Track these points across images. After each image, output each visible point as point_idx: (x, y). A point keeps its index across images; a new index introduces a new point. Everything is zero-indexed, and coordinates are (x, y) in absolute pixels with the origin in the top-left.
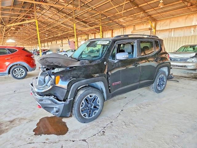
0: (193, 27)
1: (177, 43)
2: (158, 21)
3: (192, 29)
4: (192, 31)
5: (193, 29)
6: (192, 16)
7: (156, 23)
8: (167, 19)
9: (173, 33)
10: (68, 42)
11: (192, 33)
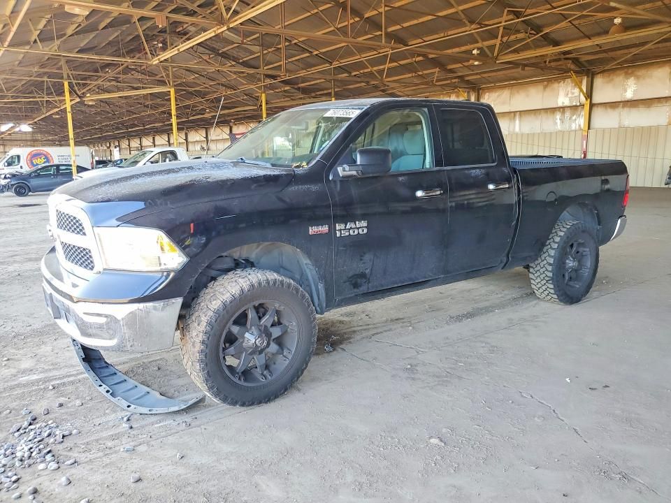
0: (559, 111)
1: (527, 148)
2: (483, 89)
3: (558, 116)
4: (558, 121)
5: (560, 115)
6: (556, 85)
7: (478, 94)
8: (505, 87)
9: (517, 122)
10: (228, 137)
11: (559, 127)
